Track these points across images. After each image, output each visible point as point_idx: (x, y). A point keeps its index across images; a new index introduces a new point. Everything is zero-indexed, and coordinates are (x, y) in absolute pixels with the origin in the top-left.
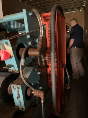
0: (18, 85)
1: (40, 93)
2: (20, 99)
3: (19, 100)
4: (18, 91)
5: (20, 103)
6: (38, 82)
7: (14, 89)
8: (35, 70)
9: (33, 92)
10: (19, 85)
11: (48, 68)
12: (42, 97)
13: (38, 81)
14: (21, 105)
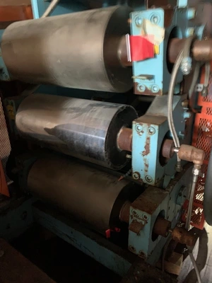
0: (152, 125)
1: (195, 153)
2: (148, 157)
3: (145, 160)
4: (148, 139)
5: (147, 166)
6: (183, 135)
7: (139, 133)
8: (183, 104)
9: (176, 150)
10: (155, 124)
11: (200, 112)
12: (197, 163)
13: (182, 133)
14: (146, 171)
